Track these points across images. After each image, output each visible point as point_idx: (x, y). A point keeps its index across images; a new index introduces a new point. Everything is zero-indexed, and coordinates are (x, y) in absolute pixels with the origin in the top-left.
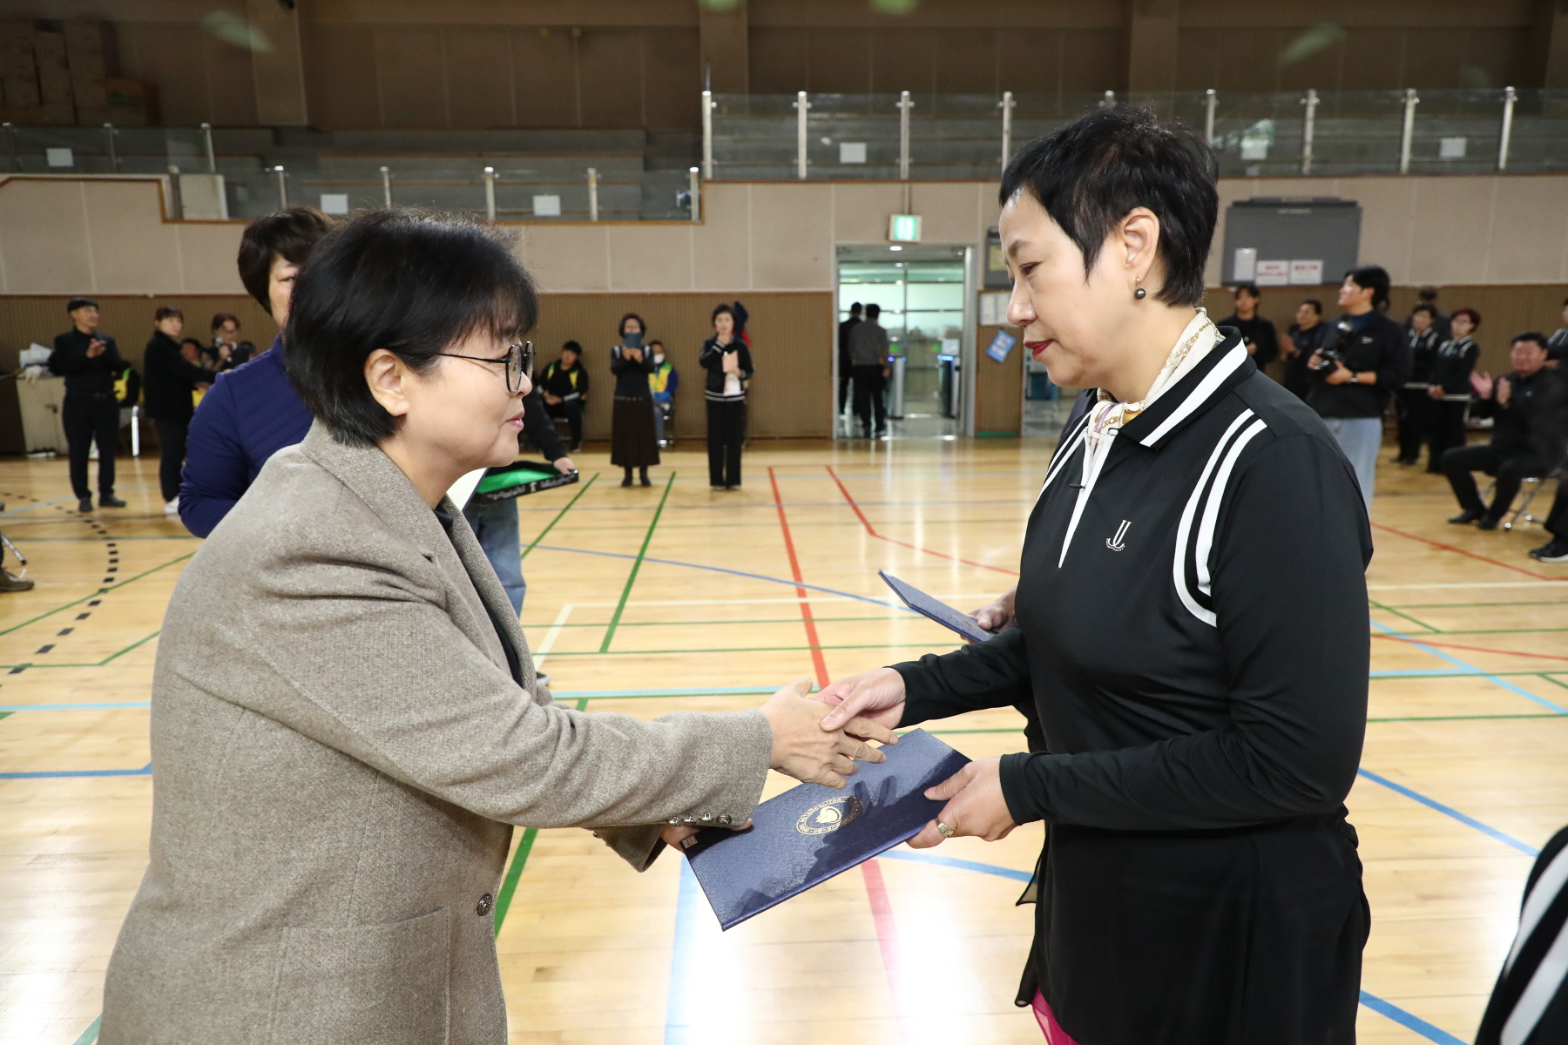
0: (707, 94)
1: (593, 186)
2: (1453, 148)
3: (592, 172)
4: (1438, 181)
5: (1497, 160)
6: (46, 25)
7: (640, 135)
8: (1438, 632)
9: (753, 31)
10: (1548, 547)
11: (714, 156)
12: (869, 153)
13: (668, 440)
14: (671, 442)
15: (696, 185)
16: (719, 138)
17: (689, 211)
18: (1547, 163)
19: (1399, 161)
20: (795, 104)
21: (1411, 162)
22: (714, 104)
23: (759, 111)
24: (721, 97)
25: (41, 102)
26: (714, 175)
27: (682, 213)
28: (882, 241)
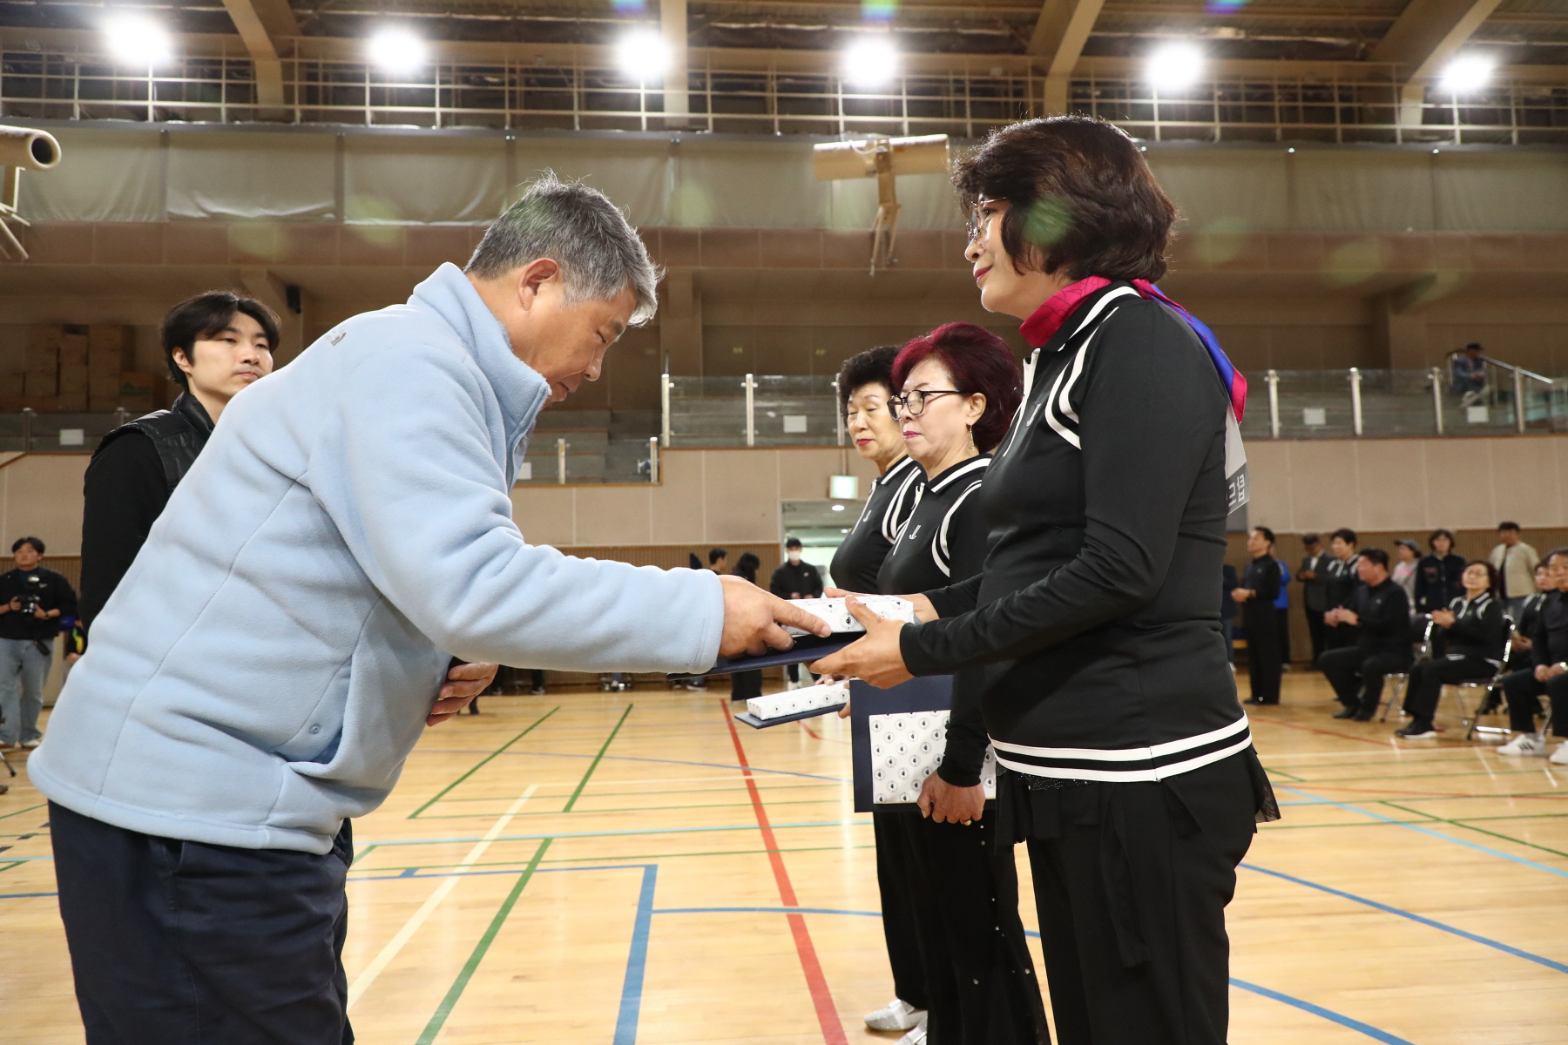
0: (665, 377)
1: (562, 454)
2: (1315, 417)
3: (561, 441)
4: (1306, 444)
5: (1353, 427)
6: (73, 329)
7: (607, 414)
8: (1302, 781)
9: (706, 329)
10: (1410, 726)
11: (671, 428)
12: (809, 425)
13: (626, 683)
14: (629, 685)
15: (656, 452)
16: (676, 415)
17: (649, 475)
18: (1397, 429)
19: (1270, 429)
20: (743, 384)
21: (1281, 429)
22: (672, 385)
23: (713, 391)
24: (678, 378)
25: (58, 392)
26: (671, 443)
27: (645, 476)
28: (824, 499)
